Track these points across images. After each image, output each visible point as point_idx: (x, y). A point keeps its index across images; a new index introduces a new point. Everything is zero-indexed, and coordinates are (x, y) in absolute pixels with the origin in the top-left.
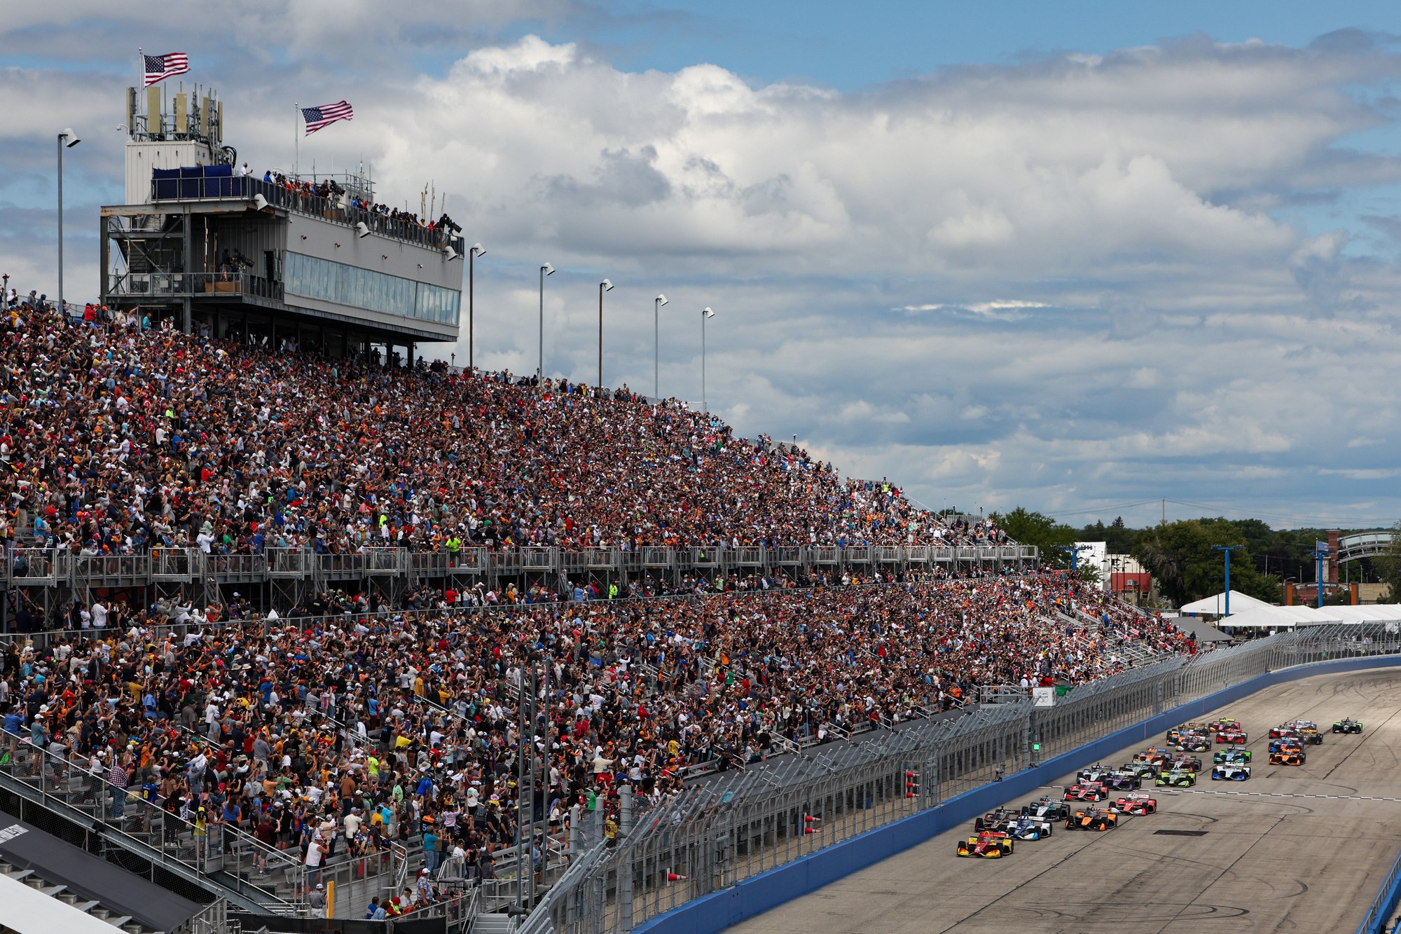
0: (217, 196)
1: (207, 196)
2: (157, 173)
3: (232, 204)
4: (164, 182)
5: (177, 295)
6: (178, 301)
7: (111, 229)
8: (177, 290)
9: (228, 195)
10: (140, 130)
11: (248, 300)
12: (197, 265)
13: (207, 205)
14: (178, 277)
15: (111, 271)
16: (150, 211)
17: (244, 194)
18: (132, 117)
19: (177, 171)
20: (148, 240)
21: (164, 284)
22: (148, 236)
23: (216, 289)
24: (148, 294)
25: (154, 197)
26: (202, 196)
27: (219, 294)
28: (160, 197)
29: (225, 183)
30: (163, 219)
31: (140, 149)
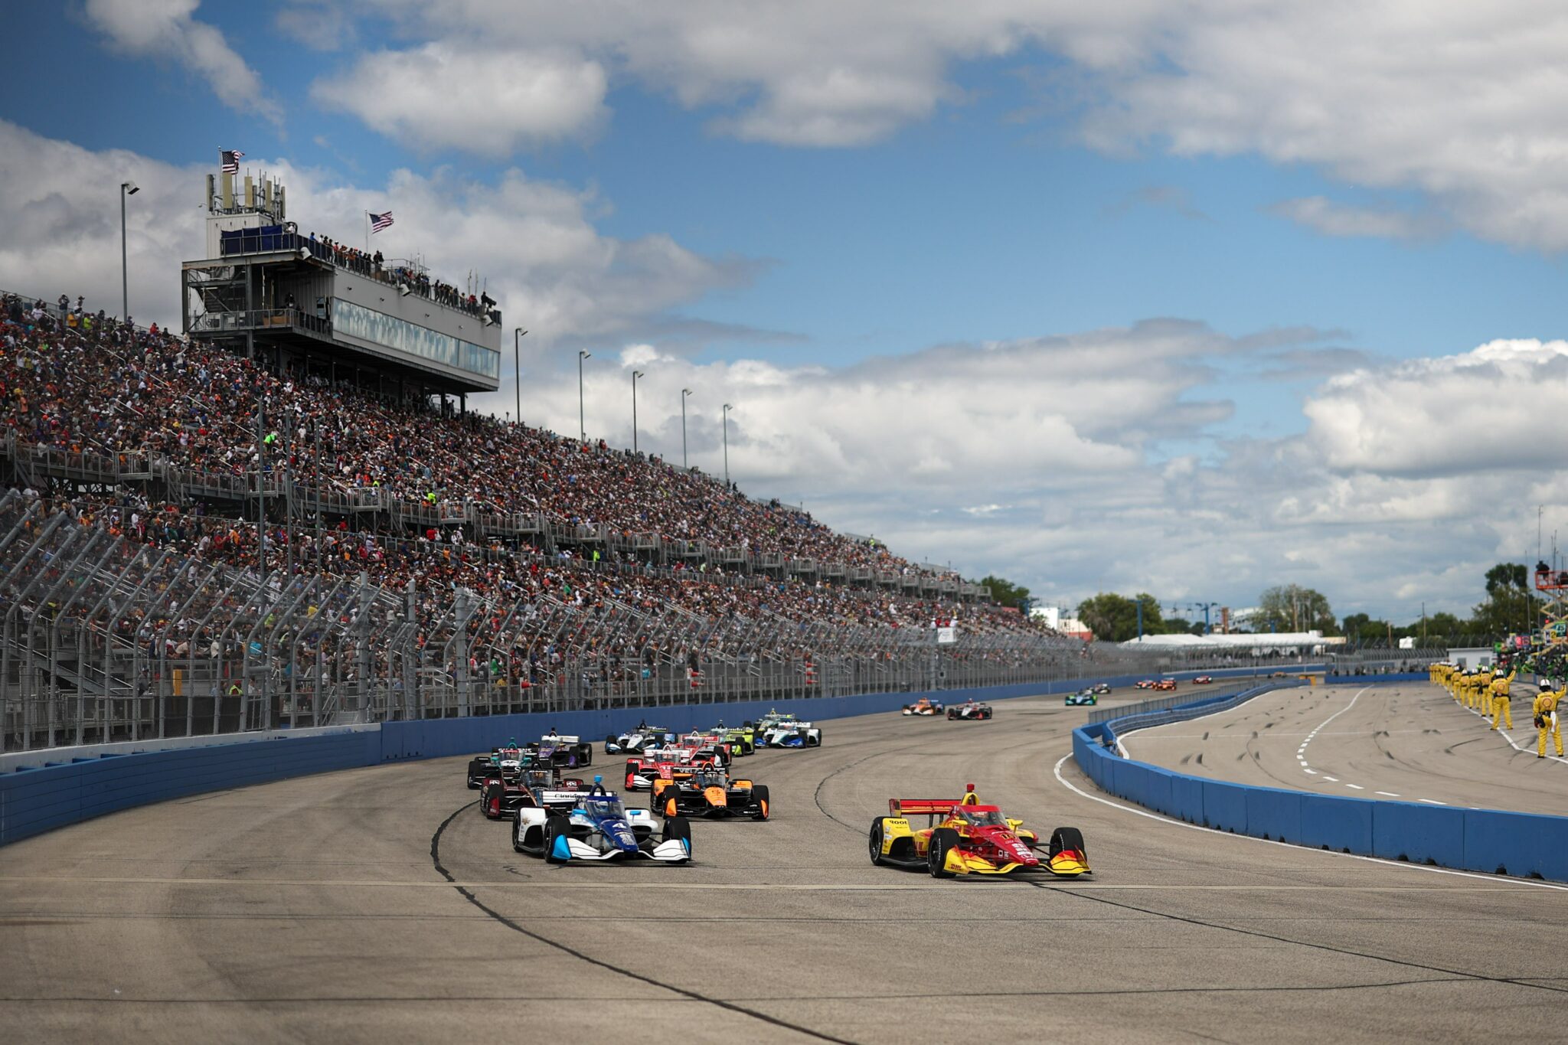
0: (271, 249)
1: (264, 250)
2: (225, 234)
3: (283, 256)
4: (231, 242)
5: (241, 328)
6: (243, 333)
7: (190, 279)
8: (241, 324)
9: (280, 248)
10: (218, 207)
11: (298, 331)
12: (256, 305)
13: (265, 257)
14: (243, 314)
15: (191, 313)
16: (220, 264)
17: (292, 247)
18: (211, 198)
19: (240, 231)
20: (220, 287)
21: (231, 320)
22: (219, 284)
23: (272, 322)
24: (219, 328)
25: (222, 253)
26: (259, 250)
27: (274, 326)
28: (227, 253)
29: (277, 239)
30: (232, 270)
31: (217, 221)
